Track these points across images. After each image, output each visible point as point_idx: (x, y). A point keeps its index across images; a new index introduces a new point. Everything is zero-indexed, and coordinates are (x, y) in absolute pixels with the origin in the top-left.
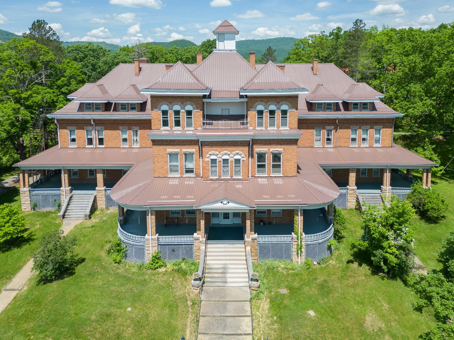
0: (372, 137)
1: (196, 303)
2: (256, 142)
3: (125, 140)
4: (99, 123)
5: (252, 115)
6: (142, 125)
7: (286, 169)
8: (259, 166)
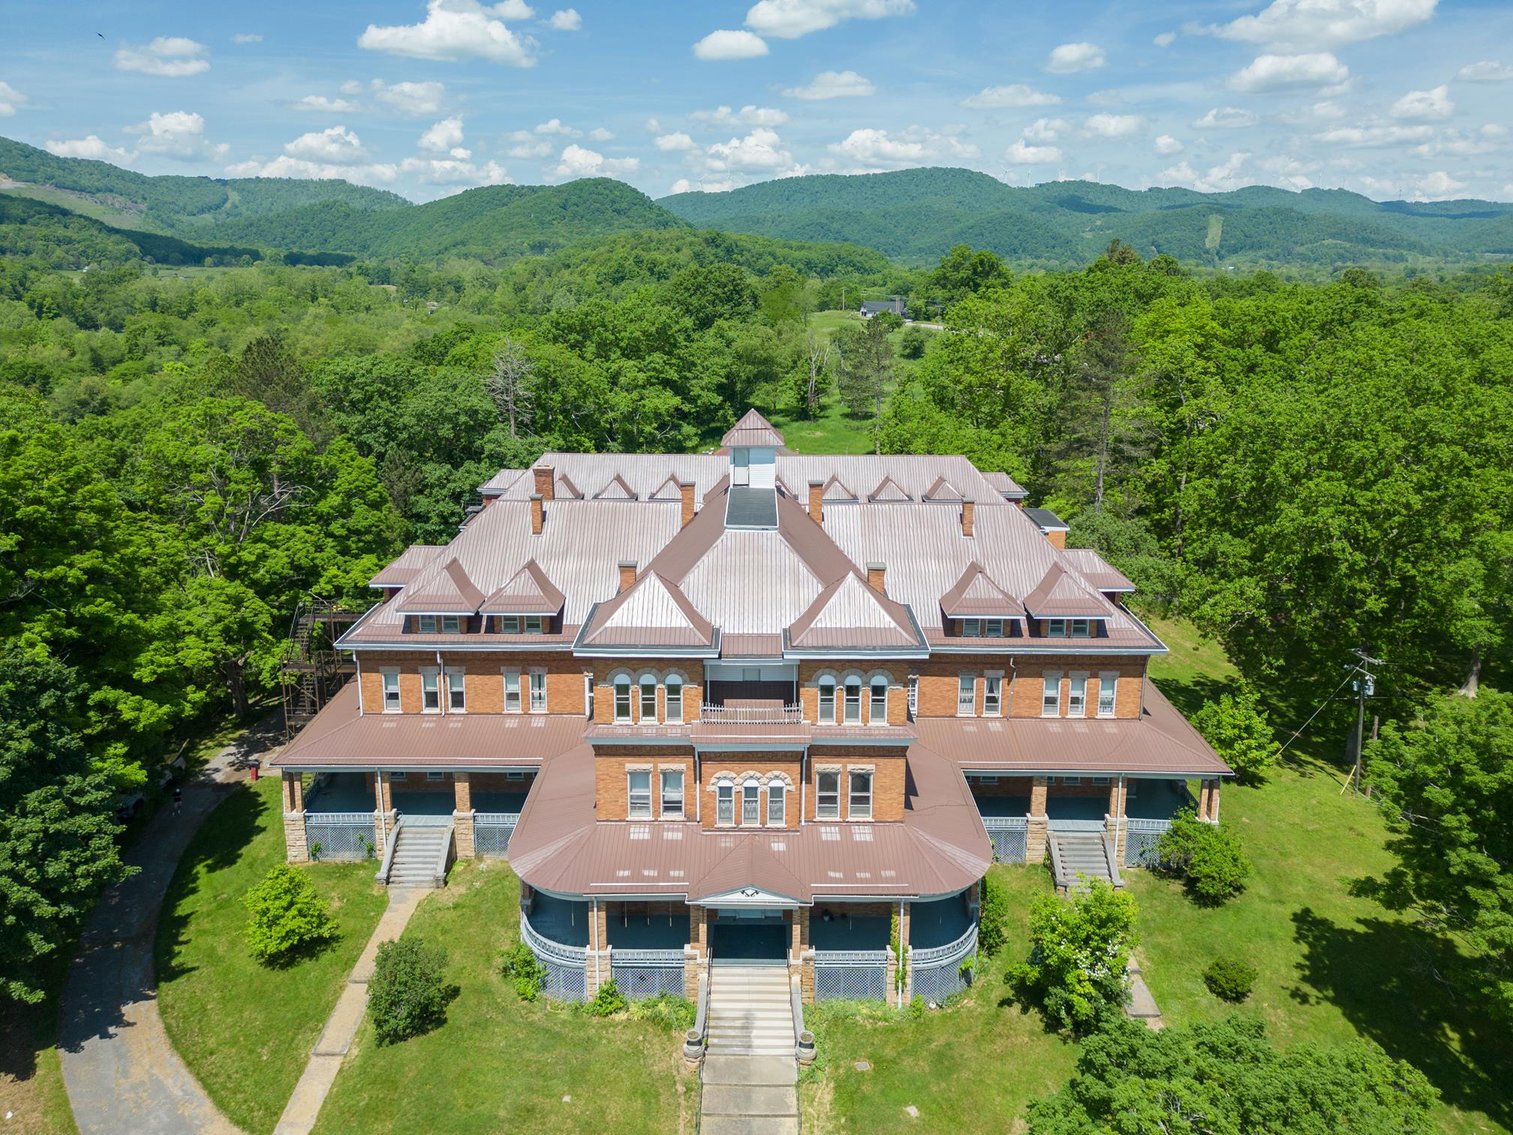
0: (1093, 697)
1: (693, 1089)
2: (816, 751)
3: (513, 696)
4: (453, 659)
5: (810, 694)
6: (554, 664)
7: (880, 808)
8: (822, 799)
